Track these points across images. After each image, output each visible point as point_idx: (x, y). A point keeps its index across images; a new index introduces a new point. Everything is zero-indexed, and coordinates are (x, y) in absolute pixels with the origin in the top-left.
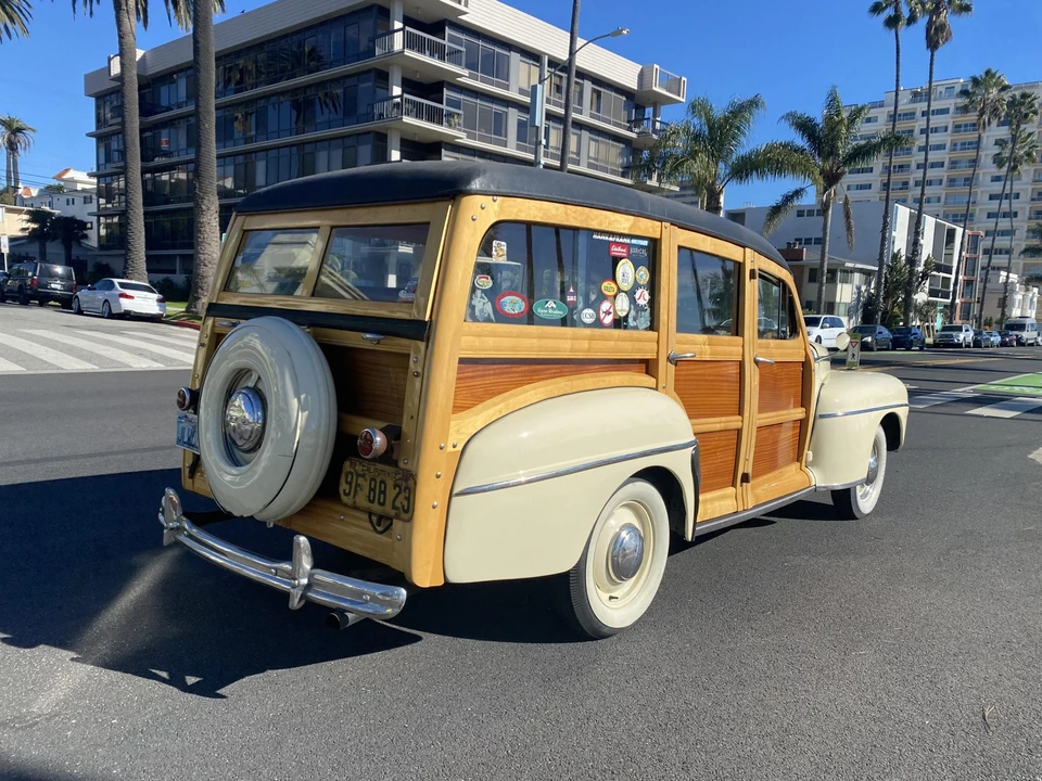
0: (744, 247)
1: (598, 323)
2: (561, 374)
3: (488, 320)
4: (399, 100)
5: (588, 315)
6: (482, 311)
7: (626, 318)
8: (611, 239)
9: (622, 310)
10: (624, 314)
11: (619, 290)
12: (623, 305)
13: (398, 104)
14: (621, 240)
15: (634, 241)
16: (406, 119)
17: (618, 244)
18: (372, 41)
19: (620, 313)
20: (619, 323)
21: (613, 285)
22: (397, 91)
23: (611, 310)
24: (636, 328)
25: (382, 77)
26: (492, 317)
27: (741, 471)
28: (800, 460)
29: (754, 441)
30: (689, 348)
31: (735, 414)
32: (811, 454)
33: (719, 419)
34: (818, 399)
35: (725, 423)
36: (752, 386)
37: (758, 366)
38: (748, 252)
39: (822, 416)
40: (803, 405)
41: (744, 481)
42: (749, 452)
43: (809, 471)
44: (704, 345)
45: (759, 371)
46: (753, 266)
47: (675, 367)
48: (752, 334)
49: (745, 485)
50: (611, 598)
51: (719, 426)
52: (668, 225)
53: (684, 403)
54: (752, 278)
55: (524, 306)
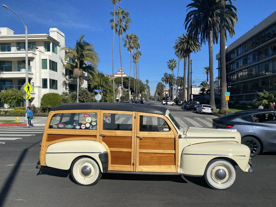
0: (135, 111)
1: (81, 128)
2: (71, 137)
3: (56, 128)
5: (78, 127)
7: (89, 127)
8: (84, 114)
10: (88, 127)
11: (87, 123)
12: (88, 125)
15: (91, 114)
17: (86, 115)
20: (86, 128)
21: (85, 122)
23: (85, 126)
24: (93, 129)
27: (132, 162)
28: (175, 165)
29: (138, 155)
30: (109, 133)
31: (130, 148)
32: (179, 164)
33: (122, 149)
34: (184, 149)
35: (125, 150)
36: (135, 142)
37: (139, 138)
38: (134, 112)
39: (185, 154)
40: (175, 150)
41: (133, 165)
42: (135, 158)
43: (179, 169)
44: (115, 132)
45: (140, 139)
46: (136, 115)
47: (103, 137)
48: (136, 131)
49: (135, 166)
50: (85, 179)
51: (122, 150)
52: (100, 110)
53: (107, 144)
54: (135, 118)
55: (63, 126)
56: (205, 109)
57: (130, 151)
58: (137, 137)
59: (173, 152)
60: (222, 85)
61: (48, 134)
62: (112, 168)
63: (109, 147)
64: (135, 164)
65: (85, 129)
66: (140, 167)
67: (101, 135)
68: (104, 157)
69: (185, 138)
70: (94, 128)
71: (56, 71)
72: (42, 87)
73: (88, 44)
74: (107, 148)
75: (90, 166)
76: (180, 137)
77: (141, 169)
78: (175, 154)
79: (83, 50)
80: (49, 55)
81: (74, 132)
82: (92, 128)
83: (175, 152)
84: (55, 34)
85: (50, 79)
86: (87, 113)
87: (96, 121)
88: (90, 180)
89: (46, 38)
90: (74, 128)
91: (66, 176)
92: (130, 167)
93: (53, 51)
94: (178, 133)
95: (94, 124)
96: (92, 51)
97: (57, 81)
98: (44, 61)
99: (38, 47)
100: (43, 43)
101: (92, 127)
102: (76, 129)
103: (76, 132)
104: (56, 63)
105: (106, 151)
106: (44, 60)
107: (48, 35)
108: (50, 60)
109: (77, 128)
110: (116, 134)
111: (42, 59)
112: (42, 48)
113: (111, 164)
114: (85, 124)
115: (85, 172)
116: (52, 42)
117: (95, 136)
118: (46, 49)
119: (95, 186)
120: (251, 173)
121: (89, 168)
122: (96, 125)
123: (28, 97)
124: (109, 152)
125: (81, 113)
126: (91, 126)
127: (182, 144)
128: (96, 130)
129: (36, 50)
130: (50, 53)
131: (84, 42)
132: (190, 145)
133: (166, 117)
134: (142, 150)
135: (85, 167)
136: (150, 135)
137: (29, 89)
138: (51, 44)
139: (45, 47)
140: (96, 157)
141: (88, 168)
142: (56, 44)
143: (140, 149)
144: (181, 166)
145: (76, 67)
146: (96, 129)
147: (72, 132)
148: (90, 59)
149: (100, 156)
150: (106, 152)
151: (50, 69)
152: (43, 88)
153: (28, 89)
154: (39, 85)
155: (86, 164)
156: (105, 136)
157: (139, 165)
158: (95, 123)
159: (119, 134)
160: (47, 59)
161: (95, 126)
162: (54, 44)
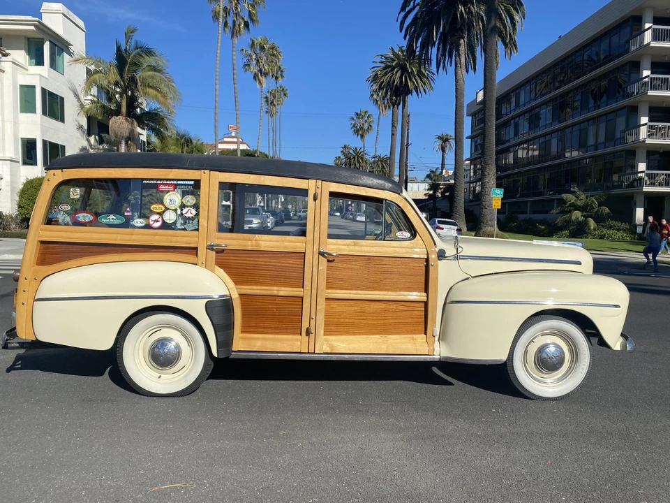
0: (317, 180)
1: (148, 227)
3: (67, 224)
4: (647, 80)
5: (139, 222)
6: (63, 220)
7: (175, 223)
8: (158, 182)
9: (170, 220)
10: (172, 222)
11: (167, 209)
12: (170, 217)
13: (646, 83)
14: (168, 182)
15: (179, 182)
16: (651, 93)
18: (628, 42)
19: (168, 222)
20: (165, 226)
21: (161, 206)
22: (646, 73)
23: (160, 219)
24: (185, 229)
25: (636, 66)
26: (70, 223)
27: (305, 325)
28: (426, 334)
29: (322, 306)
30: (235, 242)
31: (298, 287)
32: (437, 329)
33: (276, 288)
34: (451, 289)
35: (284, 291)
36: (315, 270)
37: (326, 257)
38: (312, 182)
39: (452, 302)
40: (426, 291)
41: (308, 333)
42: (315, 312)
43: (437, 343)
44: (256, 240)
45: (328, 261)
46: (319, 191)
47: (217, 252)
48: (317, 235)
49: (312, 336)
50: (160, 377)
51: (275, 293)
52: (207, 171)
53: (229, 274)
54: (315, 199)
55: (92, 218)
56: (443, 229)
57: (301, 294)
58: (322, 254)
59: (421, 296)
60: (486, 173)
61: (42, 242)
62: (245, 343)
63: (236, 282)
64: (313, 331)
65: (162, 227)
66: (326, 340)
67: (210, 248)
68: (221, 310)
69: (456, 257)
70: (190, 226)
71: (62, 120)
72: (20, 160)
73: (149, 52)
74: (231, 284)
75: (176, 338)
76: (441, 255)
77: (332, 346)
78: (426, 303)
79: (136, 68)
80: (41, 75)
81: (127, 237)
82: (182, 224)
83: (427, 297)
84: (56, 19)
85: (45, 142)
86: (167, 180)
87: (196, 207)
88: (175, 379)
89: (32, 28)
90: (127, 224)
91: (101, 374)
92: (297, 340)
93: (53, 65)
94: (435, 244)
95: (189, 215)
96: (159, 71)
97: (63, 147)
98: (28, 91)
99: (7, 51)
100: (23, 42)
101: (182, 221)
102: (134, 227)
103: (133, 237)
104: (62, 99)
105: (228, 293)
106: (25, 89)
107: (38, 19)
108: (44, 90)
109: (137, 225)
110: (258, 246)
111: (21, 86)
112: (20, 56)
113: (242, 332)
114: (161, 214)
115: (162, 358)
116: (50, 41)
117: (194, 250)
118: (31, 58)
119: (193, 397)
120: (630, 352)
121: (173, 343)
122: (197, 215)
124: (235, 296)
125: (147, 179)
126: (180, 221)
127: (446, 274)
128: (196, 232)
129: (4, 59)
130: (45, 70)
131: (139, 45)
132: (467, 279)
133: (405, 199)
134: (334, 291)
135: (163, 342)
136: (357, 248)
138: (47, 47)
139: (29, 53)
140: (198, 310)
141: (172, 345)
142: (61, 46)
143: (327, 288)
144: (443, 337)
145: (117, 112)
146: (197, 230)
147: (119, 237)
148: (155, 92)
149: (210, 307)
150: (226, 296)
151: (44, 113)
152: (25, 163)
154: (13, 156)
155: (166, 333)
156: (223, 251)
157: (325, 335)
158: (194, 212)
159: (268, 244)
160: (34, 87)
161: (193, 219)
162: (56, 45)
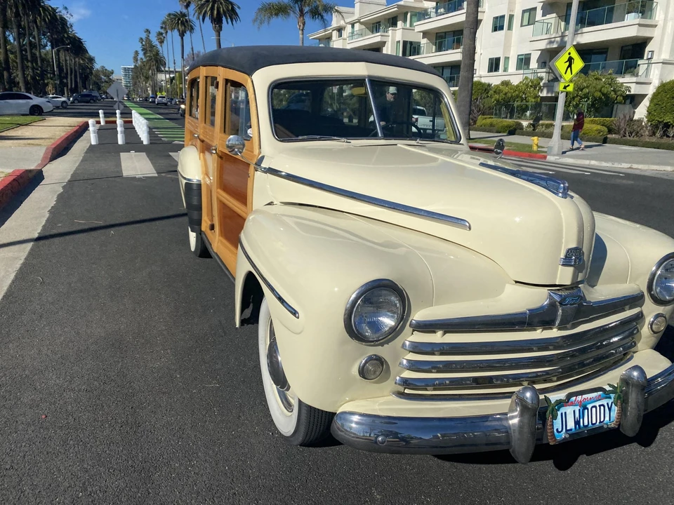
29: (216, 206)
40: (247, 209)
42: (215, 211)
47: (202, 142)
48: (217, 129)
54: (218, 89)
94: (260, 148)
123: (565, 87)
132: (271, 203)
137: (573, 65)
150: (199, 181)
153: (568, 63)
